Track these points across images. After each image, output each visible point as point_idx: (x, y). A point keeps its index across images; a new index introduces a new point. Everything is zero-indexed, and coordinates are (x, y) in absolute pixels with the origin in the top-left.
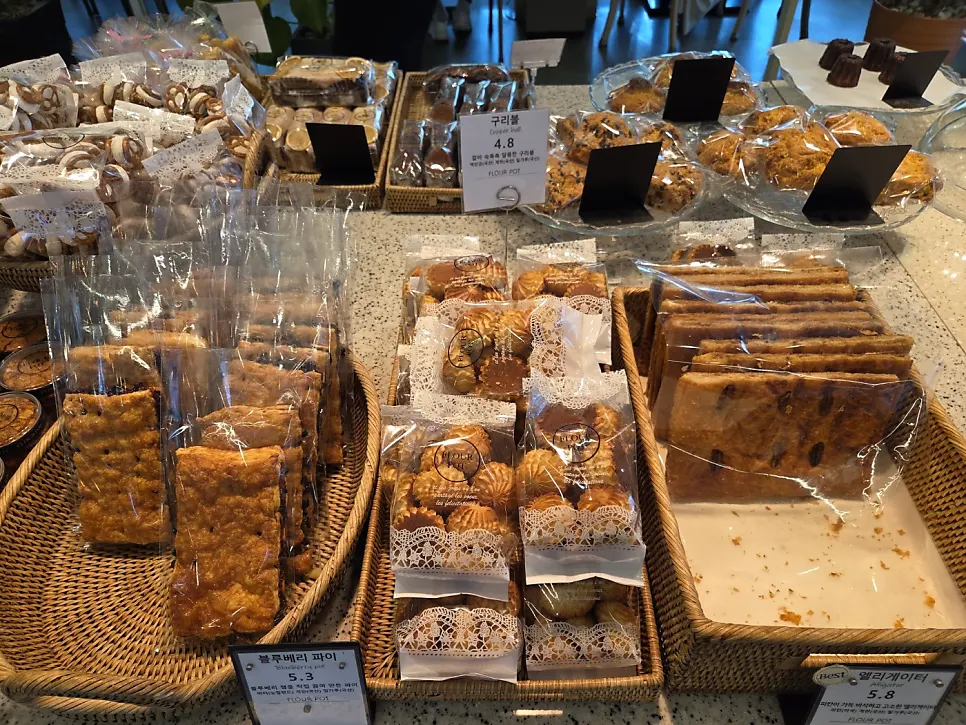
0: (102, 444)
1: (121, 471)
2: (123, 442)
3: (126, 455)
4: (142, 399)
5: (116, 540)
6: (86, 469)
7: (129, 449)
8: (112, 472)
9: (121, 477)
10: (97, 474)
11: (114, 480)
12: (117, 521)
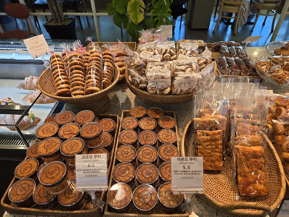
0: (208, 143)
1: (212, 151)
2: (213, 143)
3: (214, 147)
4: (220, 132)
5: (209, 169)
6: (203, 150)
7: (215, 145)
8: (209, 151)
9: (211, 153)
10: (205, 151)
11: (210, 153)
12: (210, 164)
